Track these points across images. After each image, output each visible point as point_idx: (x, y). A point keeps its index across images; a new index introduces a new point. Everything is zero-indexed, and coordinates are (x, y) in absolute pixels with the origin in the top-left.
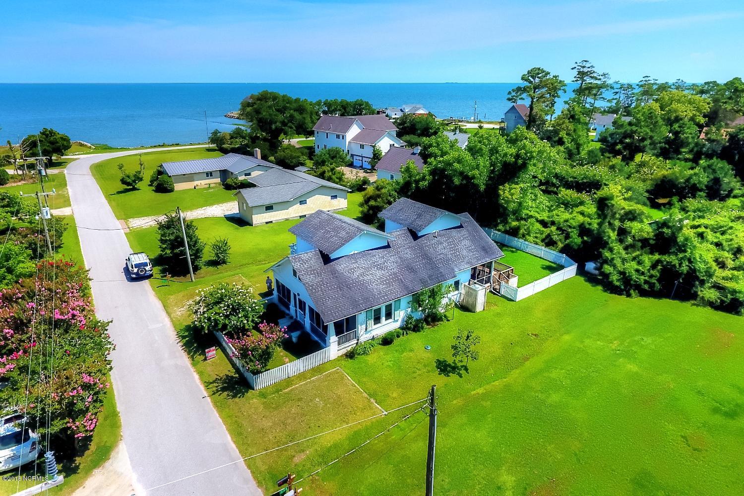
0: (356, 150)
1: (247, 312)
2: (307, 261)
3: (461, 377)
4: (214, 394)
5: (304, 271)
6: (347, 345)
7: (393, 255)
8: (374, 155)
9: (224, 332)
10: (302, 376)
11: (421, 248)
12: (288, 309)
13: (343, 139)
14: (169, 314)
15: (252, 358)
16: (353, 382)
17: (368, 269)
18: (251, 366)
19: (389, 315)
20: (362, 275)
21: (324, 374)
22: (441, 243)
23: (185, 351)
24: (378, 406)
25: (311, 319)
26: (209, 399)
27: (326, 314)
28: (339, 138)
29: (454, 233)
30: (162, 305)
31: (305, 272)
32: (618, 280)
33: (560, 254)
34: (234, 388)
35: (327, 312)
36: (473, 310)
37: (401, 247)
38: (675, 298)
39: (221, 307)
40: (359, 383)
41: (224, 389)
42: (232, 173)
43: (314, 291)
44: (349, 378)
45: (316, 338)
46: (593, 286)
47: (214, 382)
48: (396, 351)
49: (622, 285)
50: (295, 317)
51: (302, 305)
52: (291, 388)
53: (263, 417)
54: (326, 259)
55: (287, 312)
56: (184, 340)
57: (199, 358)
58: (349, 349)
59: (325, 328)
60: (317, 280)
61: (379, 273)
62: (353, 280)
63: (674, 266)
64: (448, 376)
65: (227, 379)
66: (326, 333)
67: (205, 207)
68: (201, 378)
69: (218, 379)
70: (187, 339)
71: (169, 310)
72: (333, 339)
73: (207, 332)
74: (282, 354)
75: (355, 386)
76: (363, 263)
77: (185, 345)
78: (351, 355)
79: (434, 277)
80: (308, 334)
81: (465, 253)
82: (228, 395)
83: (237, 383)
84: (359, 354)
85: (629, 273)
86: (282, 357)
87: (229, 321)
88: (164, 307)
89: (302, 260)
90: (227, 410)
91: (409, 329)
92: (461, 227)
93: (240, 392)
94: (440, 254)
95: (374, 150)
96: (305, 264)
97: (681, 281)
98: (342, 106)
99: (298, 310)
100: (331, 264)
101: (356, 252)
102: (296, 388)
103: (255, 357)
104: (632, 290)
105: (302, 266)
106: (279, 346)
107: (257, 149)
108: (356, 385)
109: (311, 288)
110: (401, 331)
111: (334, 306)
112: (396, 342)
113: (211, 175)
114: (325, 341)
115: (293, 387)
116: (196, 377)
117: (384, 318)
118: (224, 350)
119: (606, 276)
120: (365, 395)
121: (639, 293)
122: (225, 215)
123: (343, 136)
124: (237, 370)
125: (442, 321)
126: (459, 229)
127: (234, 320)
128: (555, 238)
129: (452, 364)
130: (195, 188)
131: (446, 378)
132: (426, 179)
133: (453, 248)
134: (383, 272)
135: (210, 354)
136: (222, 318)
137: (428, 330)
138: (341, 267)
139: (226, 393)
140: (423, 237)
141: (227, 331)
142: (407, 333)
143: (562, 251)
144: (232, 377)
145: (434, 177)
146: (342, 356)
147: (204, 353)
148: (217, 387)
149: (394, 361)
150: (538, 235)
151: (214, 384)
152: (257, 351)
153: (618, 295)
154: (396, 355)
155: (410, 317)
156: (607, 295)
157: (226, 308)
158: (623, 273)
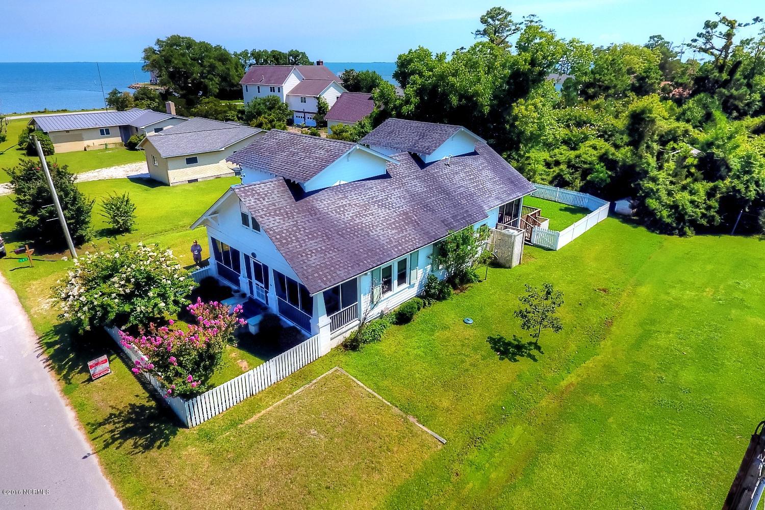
0: (295, 105)
1: (165, 288)
2: (266, 194)
3: (535, 360)
4: (107, 446)
5: (262, 210)
6: (344, 330)
7: (397, 188)
8: (320, 108)
9: (123, 328)
10: (276, 390)
11: (434, 179)
12: (237, 282)
13: (279, 91)
14: (26, 309)
15: (180, 369)
16: (368, 389)
17: (366, 207)
18: (178, 385)
19: (402, 278)
20: (358, 215)
21: (314, 381)
22: (457, 173)
23: (53, 368)
24: (425, 429)
25: (280, 292)
26: (94, 459)
27: (310, 277)
28: (274, 91)
29: (469, 160)
30: (16, 296)
31: (264, 212)
32: (669, 216)
33: (582, 195)
34: (148, 430)
35: (312, 275)
36: (507, 265)
37: (405, 177)
38: (738, 233)
39: (114, 283)
40: (378, 389)
41: (126, 434)
42: (137, 128)
43: (284, 241)
44: (359, 383)
45: (291, 323)
46: (634, 227)
47: (106, 421)
48: (422, 331)
49: (674, 222)
50: (249, 295)
51: (261, 272)
52: (259, 415)
53: (212, 484)
54: (297, 192)
55: (234, 287)
56: (52, 350)
57: (78, 378)
58: (348, 335)
59: (308, 304)
60: (287, 224)
61: (382, 213)
62: (345, 223)
63: (739, 191)
64: (516, 361)
65: (133, 412)
66: (311, 314)
67: (100, 169)
68: (80, 418)
69: (115, 415)
70: (57, 347)
71: (28, 303)
72: (323, 320)
73: (88, 328)
74: (233, 355)
75: (375, 397)
76: (355, 198)
77: (52, 357)
78: (352, 345)
79: (459, 217)
80: (276, 318)
81: (489, 185)
82: (136, 446)
83: (152, 418)
84: (365, 342)
85: (683, 205)
86: (235, 359)
87: (131, 307)
88: (20, 298)
89: (257, 193)
90: (133, 479)
91: (432, 296)
92: (475, 153)
93: (160, 435)
94: (459, 188)
95: (319, 103)
96: (264, 200)
97: (747, 210)
98: (274, 56)
99: (254, 281)
100: (307, 199)
101: (343, 182)
102: (269, 413)
103: (184, 367)
104: (687, 228)
105: (258, 202)
106: (230, 341)
107: (170, 102)
108: (375, 394)
109: (278, 237)
110: (421, 301)
111: (322, 265)
112: (418, 317)
113: (108, 133)
114: (308, 327)
115: (263, 412)
116: (70, 415)
117: (395, 282)
118: (126, 360)
119: (652, 213)
120: (396, 410)
121: (695, 230)
122: (128, 177)
123: (279, 88)
124: (153, 394)
125: (472, 282)
126: (474, 156)
127: (141, 306)
128: (568, 177)
129: (513, 342)
130: (85, 150)
131: (512, 365)
132: (411, 102)
133: (473, 179)
134: (388, 211)
135: (100, 368)
136: (116, 300)
137: (456, 298)
138: (322, 203)
139: (130, 442)
140: (433, 165)
141: (129, 325)
142: (429, 304)
143: (583, 190)
144: (142, 408)
145: (422, 99)
146: (337, 348)
147: (86, 369)
148: (112, 431)
149: (425, 347)
150: (544, 177)
151: (107, 426)
152: (189, 354)
153: (669, 234)
154: (424, 336)
155: (431, 279)
156: (656, 237)
157: (123, 283)
158: (675, 207)
